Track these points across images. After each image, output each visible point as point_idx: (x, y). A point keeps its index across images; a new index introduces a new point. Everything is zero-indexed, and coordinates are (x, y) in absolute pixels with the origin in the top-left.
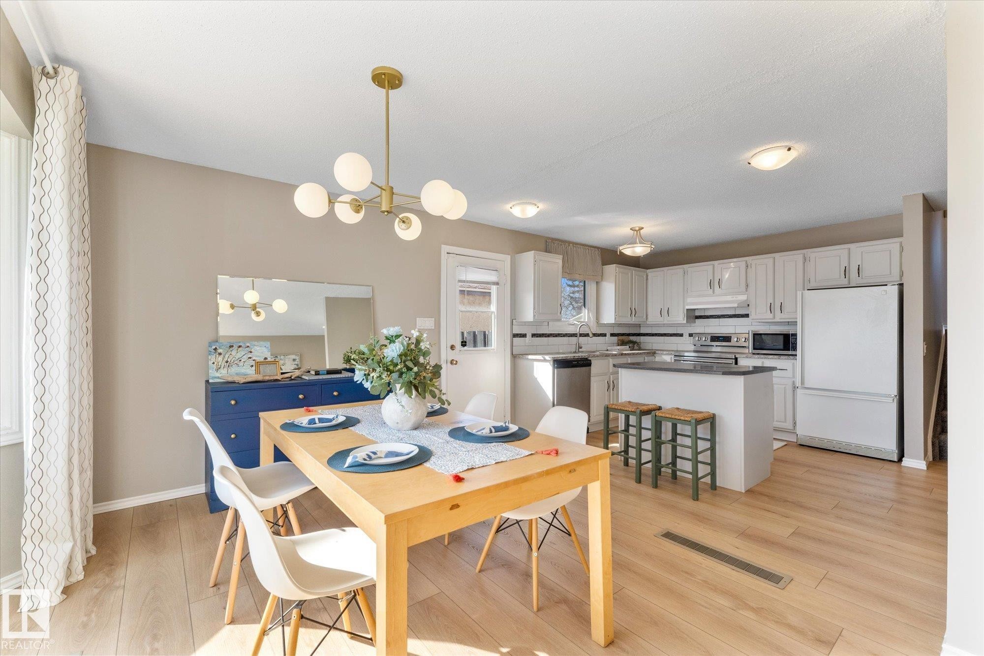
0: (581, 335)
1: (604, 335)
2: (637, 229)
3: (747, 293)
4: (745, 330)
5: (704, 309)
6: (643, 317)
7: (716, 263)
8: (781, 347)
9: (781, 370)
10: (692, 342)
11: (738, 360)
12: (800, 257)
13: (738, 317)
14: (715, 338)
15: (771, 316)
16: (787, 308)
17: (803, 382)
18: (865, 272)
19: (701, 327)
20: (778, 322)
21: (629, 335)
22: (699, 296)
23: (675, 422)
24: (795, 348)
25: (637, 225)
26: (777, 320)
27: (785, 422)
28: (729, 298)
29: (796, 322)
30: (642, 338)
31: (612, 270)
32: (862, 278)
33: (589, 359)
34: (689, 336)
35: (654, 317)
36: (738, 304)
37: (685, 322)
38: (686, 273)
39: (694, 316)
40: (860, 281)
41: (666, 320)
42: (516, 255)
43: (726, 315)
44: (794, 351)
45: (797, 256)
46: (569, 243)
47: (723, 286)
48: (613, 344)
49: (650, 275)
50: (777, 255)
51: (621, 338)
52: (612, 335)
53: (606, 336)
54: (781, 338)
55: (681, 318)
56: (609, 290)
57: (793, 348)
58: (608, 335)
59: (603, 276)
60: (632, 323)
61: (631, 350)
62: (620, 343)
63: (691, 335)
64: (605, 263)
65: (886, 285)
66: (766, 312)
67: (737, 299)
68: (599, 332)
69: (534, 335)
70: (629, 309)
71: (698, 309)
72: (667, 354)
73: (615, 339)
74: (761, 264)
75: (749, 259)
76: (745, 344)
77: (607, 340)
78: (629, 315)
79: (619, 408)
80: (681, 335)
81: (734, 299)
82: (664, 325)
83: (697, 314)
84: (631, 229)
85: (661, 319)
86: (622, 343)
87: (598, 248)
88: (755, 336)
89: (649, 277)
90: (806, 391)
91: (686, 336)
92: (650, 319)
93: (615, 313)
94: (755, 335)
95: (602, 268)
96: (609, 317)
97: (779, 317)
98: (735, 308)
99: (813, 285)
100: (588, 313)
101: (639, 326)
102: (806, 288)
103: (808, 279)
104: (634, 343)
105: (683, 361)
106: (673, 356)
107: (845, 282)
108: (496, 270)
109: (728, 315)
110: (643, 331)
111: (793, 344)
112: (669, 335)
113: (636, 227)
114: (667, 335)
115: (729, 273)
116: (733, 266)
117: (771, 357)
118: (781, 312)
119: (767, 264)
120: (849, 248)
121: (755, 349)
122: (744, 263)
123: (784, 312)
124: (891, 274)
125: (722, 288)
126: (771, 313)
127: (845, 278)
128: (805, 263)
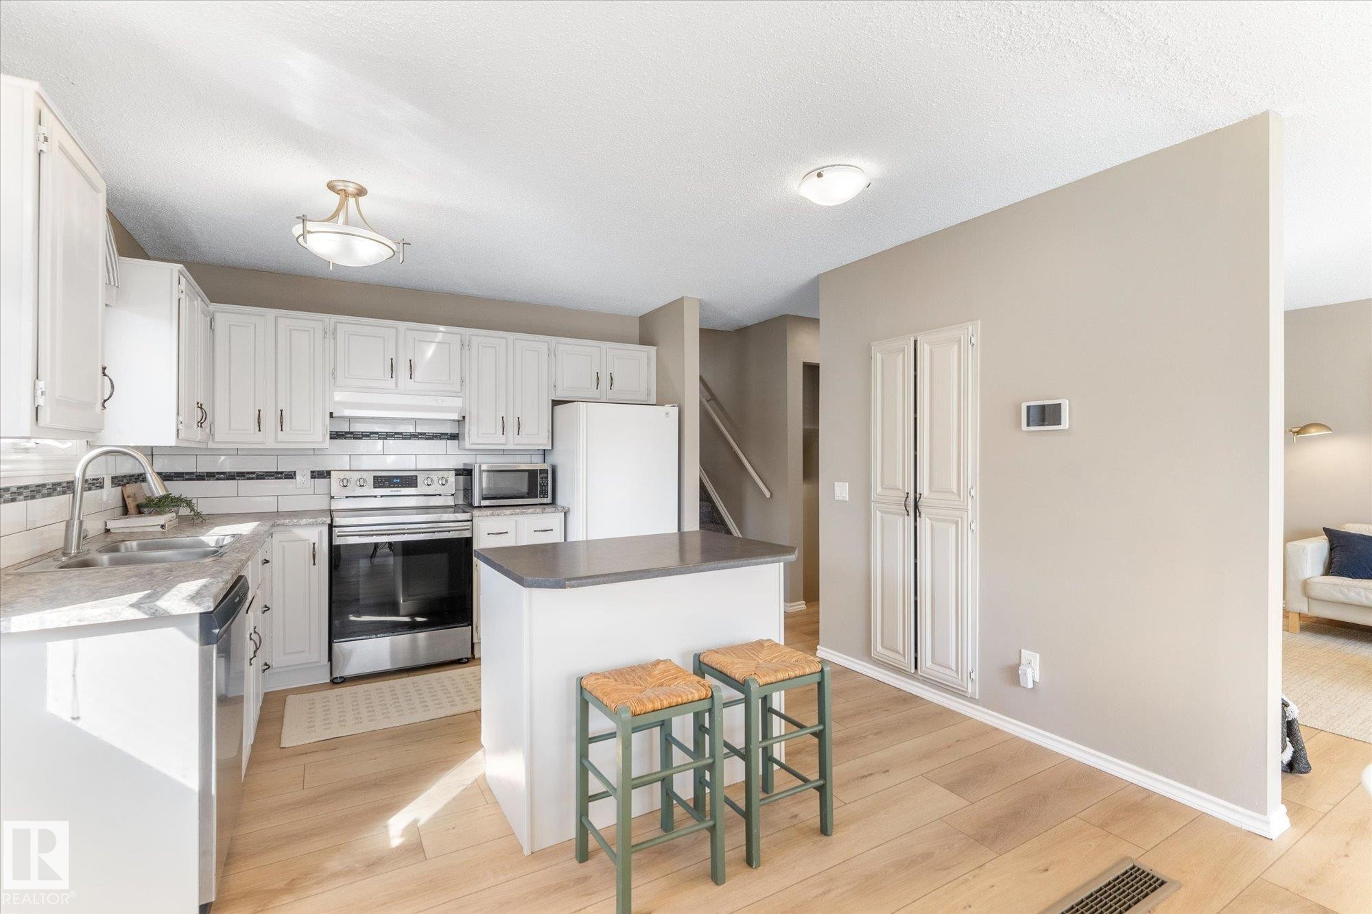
1: (100, 484)
3: (461, 394)
6: (206, 429)
8: (523, 492)
10: (321, 492)
11: (475, 521)
12: (544, 347)
14: (383, 481)
15: (502, 439)
16: (528, 427)
18: (618, 384)
19: (342, 456)
20: (514, 450)
22: (362, 390)
25: (359, 179)
26: (512, 446)
28: (428, 401)
31: (163, 278)
32: (618, 390)
34: (312, 478)
35: (235, 431)
37: (326, 445)
38: (330, 336)
40: (612, 395)
44: (544, 497)
45: (536, 344)
47: (418, 373)
48: (113, 512)
51: (131, 490)
52: (117, 482)
53: (102, 487)
54: (523, 476)
55: (317, 435)
57: (552, 493)
58: (108, 483)
62: (131, 504)
63: (316, 475)
66: (495, 431)
67: (444, 404)
70: (196, 406)
74: (487, 343)
75: (467, 332)
76: (445, 490)
77: (101, 497)
78: (196, 424)
80: (291, 476)
81: (438, 403)
85: (259, 437)
86: (138, 506)
89: (216, 325)
91: (303, 478)
92: (218, 437)
93: (179, 414)
96: (150, 427)
97: (515, 442)
99: (561, 392)
103: (555, 382)
107: (594, 393)
109: (401, 433)
111: (552, 486)
112: (254, 476)
113: (350, 184)
114: (247, 476)
115: (430, 351)
116: (437, 340)
117: (531, 511)
118: (518, 434)
119: (496, 348)
120: (601, 348)
121: (484, 498)
122: (457, 338)
123: (522, 434)
124: (639, 390)
125: (417, 380)
126: (503, 434)
127: (598, 389)
128: (550, 357)
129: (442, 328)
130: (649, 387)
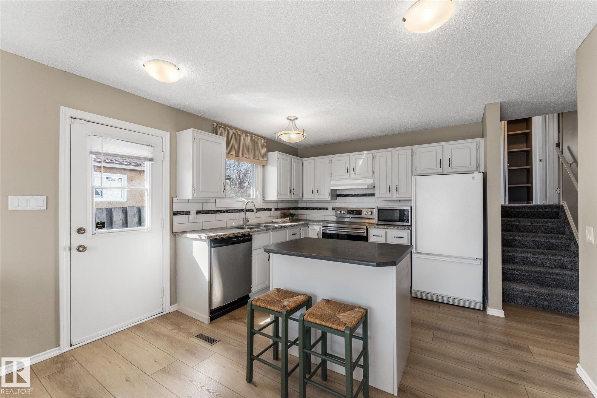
0: (248, 210)
1: (270, 210)
2: (292, 118)
3: (373, 178)
4: (371, 206)
5: (343, 190)
6: (300, 195)
7: (351, 154)
8: (398, 219)
9: (399, 237)
10: (334, 215)
11: (369, 229)
12: (409, 152)
13: (366, 196)
14: (351, 212)
15: (390, 195)
16: (402, 189)
17: (416, 249)
18: (454, 163)
19: (340, 203)
20: (394, 200)
21: (289, 209)
22: (340, 179)
23: (325, 330)
25: (292, 115)
26: (394, 198)
28: (359, 181)
29: (411, 200)
30: (299, 211)
31: (274, 156)
32: (451, 168)
33: (251, 234)
34: (333, 210)
35: (308, 196)
36: (367, 186)
37: (330, 199)
38: (330, 162)
39: (336, 195)
40: (450, 170)
41: (317, 198)
42: (177, 133)
43: (357, 194)
44: (407, 222)
45: (406, 151)
46: (237, 129)
47: (356, 171)
48: (277, 217)
49: (304, 162)
50: (393, 150)
51: (283, 211)
52: (276, 209)
54: (398, 212)
55: (326, 196)
56: (272, 172)
58: (273, 210)
59: (268, 161)
60: (291, 200)
61: (291, 222)
62: (282, 215)
64: (269, 150)
65: (474, 173)
66: (387, 192)
67: (366, 182)
68: (265, 207)
69: (198, 212)
70: (289, 189)
71: (338, 189)
72: (317, 225)
73: (279, 212)
74: (383, 155)
75: (374, 152)
76: (373, 216)
77: (272, 213)
78: (289, 194)
79: (263, 306)
80: (327, 209)
81: (364, 182)
82: (315, 202)
83: (338, 193)
84: (288, 119)
85: (314, 197)
86: (284, 216)
87: (264, 138)
89: (304, 165)
90: (419, 255)
91: (330, 210)
92: (304, 197)
93: (278, 191)
94: (379, 210)
95: (267, 154)
96: (272, 195)
97: (395, 196)
98: (364, 189)
99: (419, 172)
100: (256, 191)
101: (297, 202)
102: (413, 175)
103: (415, 168)
104: (293, 215)
105: (329, 230)
106: (321, 227)
107: (440, 170)
108: (150, 145)
109: (359, 194)
110: (300, 205)
112: (319, 209)
113: (292, 117)
114: (317, 209)
115: (361, 162)
116: (363, 157)
117: (392, 227)
118: (397, 193)
119: (386, 156)
120: (443, 146)
121: (379, 220)
122: (371, 155)
123: (399, 193)
124: (470, 165)
125: (356, 174)
126: (390, 193)
127: (440, 167)
128: (413, 156)
129: (365, 152)
130: (478, 162)
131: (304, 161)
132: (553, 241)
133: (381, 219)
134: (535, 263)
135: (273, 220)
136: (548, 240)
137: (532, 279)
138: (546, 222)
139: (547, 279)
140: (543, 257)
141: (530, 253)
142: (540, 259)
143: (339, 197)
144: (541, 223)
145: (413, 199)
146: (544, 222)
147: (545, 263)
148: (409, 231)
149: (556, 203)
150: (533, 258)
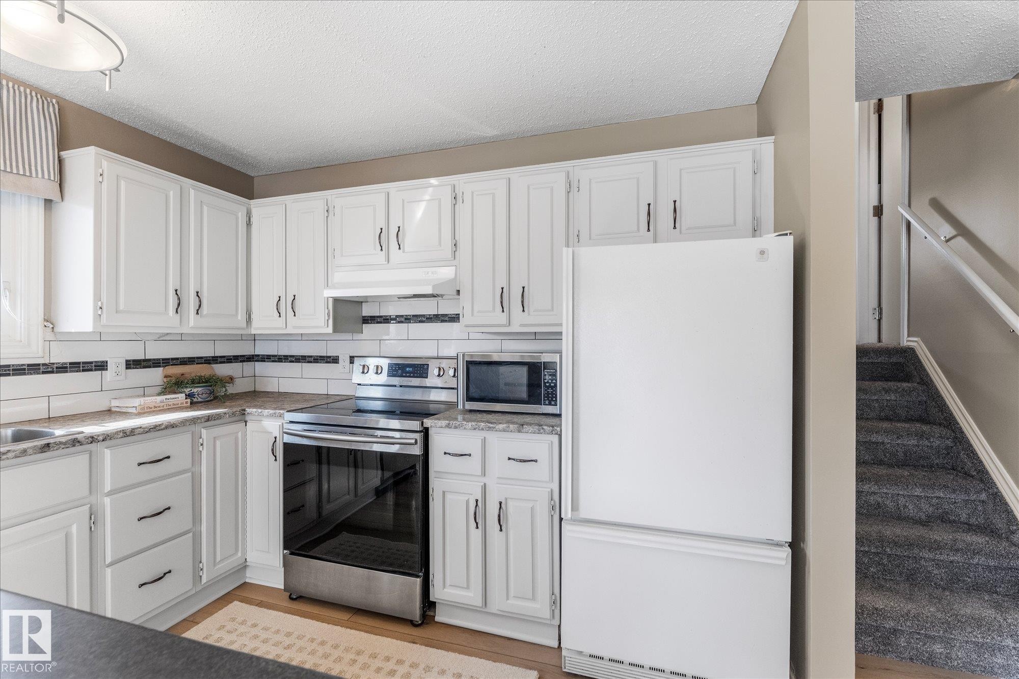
1: (96, 367)
3: (454, 263)
4: (450, 350)
7: (392, 186)
8: (524, 395)
9: (525, 461)
11: (431, 432)
12: (560, 181)
13: (443, 321)
14: (398, 368)
15: (502, 318)
16: (536, 300)
17: (575, 507)
19: (374, 341)
20: (517, 333)
21: (214, 360)
22: (359, 267)
24: (552, 397)
26: (515, 328)
27: (534, 598)
29: (562, 334)
30: (260, 367)
32: (681, 232)
34: (350, 362)
35: (265, 317)
36: (434, 287)
37: (330, 330)
38: (331, 212)
39: (352, 316)
40: (677, 238)
43: (417, 315)
44: (550, 404)
45: (550, 177)
47: (407, 243)
48: (141, 391)
49: (255, 213)
50: (514, 172)
52: (133, 364)
53: (104, 369)
54: (524, 370)
55: (323, 321)
57: (548, 397)
58: (115, 366)
62: (166, 384)
63: (353, 360)
66: (494, 308)
67: (435, 275)
70: (171, 293)
72: (272, 416)
73: (144, 375)
74: (483, 189)
75: (460, 180)
77: (107, 379)
78: (171, 310)
80: (335, 360)
81: (430, 276)
83: (367, 311)
85: (286, 324)
87: (51, 96)
88: (472, 368)
89: (254, 220)
90: (584, 529)
91: (344, 362)
93: (98, 299)
94: (470, 364)
97: (520, 321)
103: (576, 232)
104: (211, 382)
107: (645, 240)
109: (424, 315)
111: (548, 387)
114: (306, 359)
115: (420, 211)
116: (428, 197)
118: (523, 311)
119: (494, 194)
120: (656, 163)
121: (470, 398)
122: (449, 190)
123: (529, 311)
124: (735, 223)
125: (406, 250)
126: (503, 311)
127: (649, 230)
128: (571, 194)
129: (433, 181)
130: (758, 215)
131: (253, 209)
132: (913, 442)
133: (476, 395)
134: (880, 507)
135: (115, 403)
136: (899, 441)
137: (885, 561)
138: (887, 391)
139: (923, 562)
140: (901, 493)
141: (870, 481)
142: (892, 497)
143: (368, 323)
144: (875, 395)
145: (566, 331)
146: (880, 391)
147: (905, 507)
148: (555, 438)
149: (873, 342)
150: (875, 493)
